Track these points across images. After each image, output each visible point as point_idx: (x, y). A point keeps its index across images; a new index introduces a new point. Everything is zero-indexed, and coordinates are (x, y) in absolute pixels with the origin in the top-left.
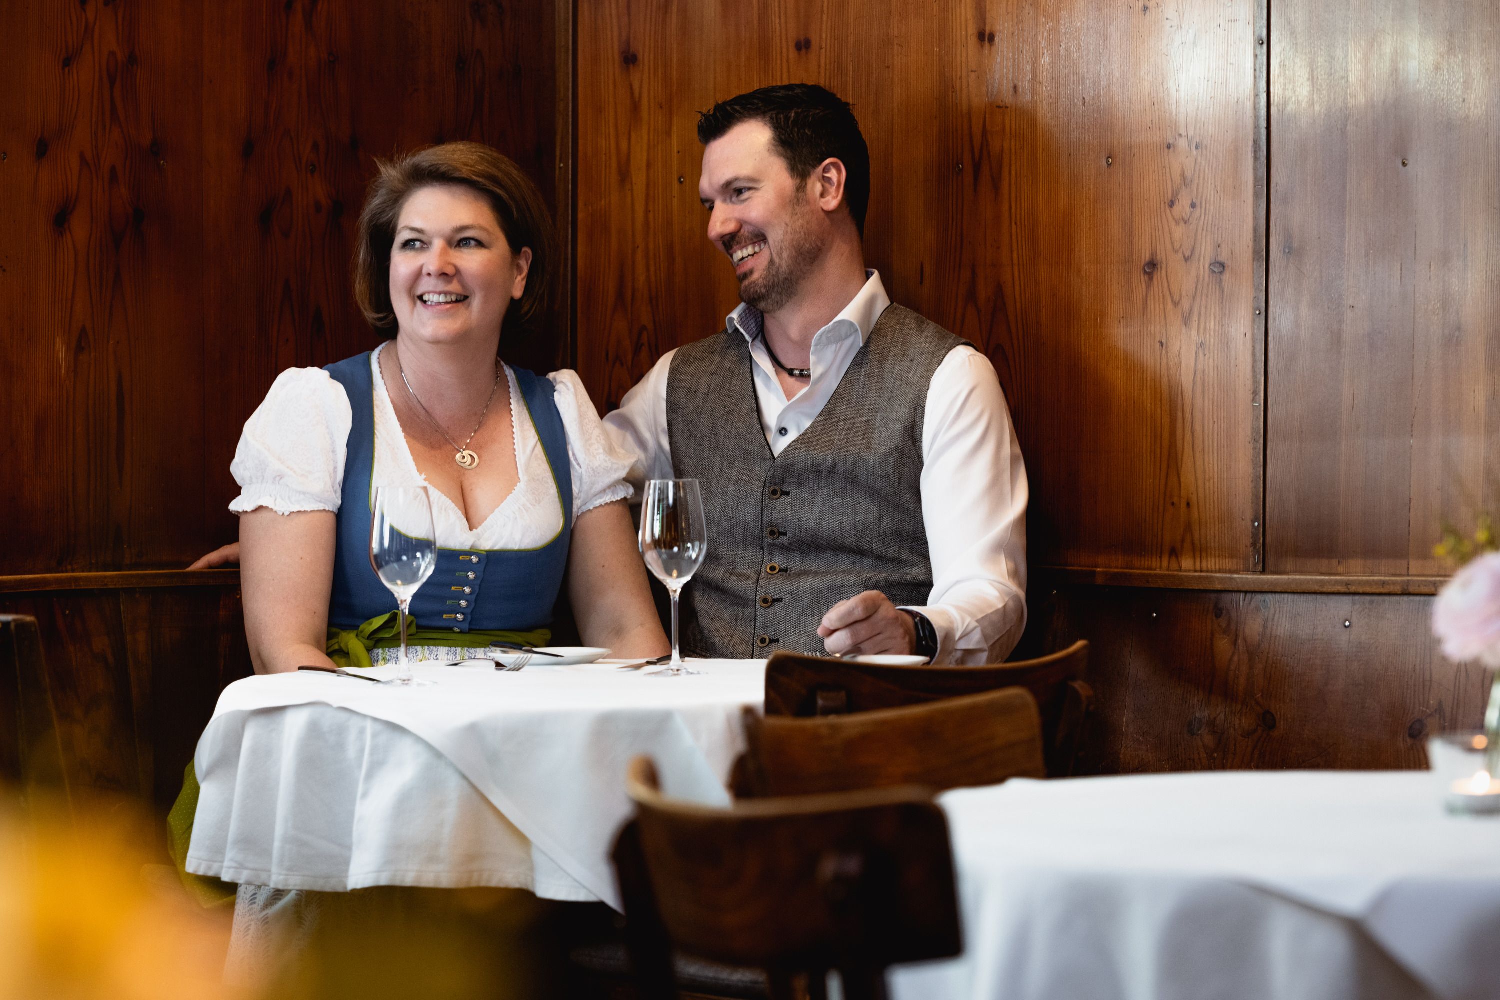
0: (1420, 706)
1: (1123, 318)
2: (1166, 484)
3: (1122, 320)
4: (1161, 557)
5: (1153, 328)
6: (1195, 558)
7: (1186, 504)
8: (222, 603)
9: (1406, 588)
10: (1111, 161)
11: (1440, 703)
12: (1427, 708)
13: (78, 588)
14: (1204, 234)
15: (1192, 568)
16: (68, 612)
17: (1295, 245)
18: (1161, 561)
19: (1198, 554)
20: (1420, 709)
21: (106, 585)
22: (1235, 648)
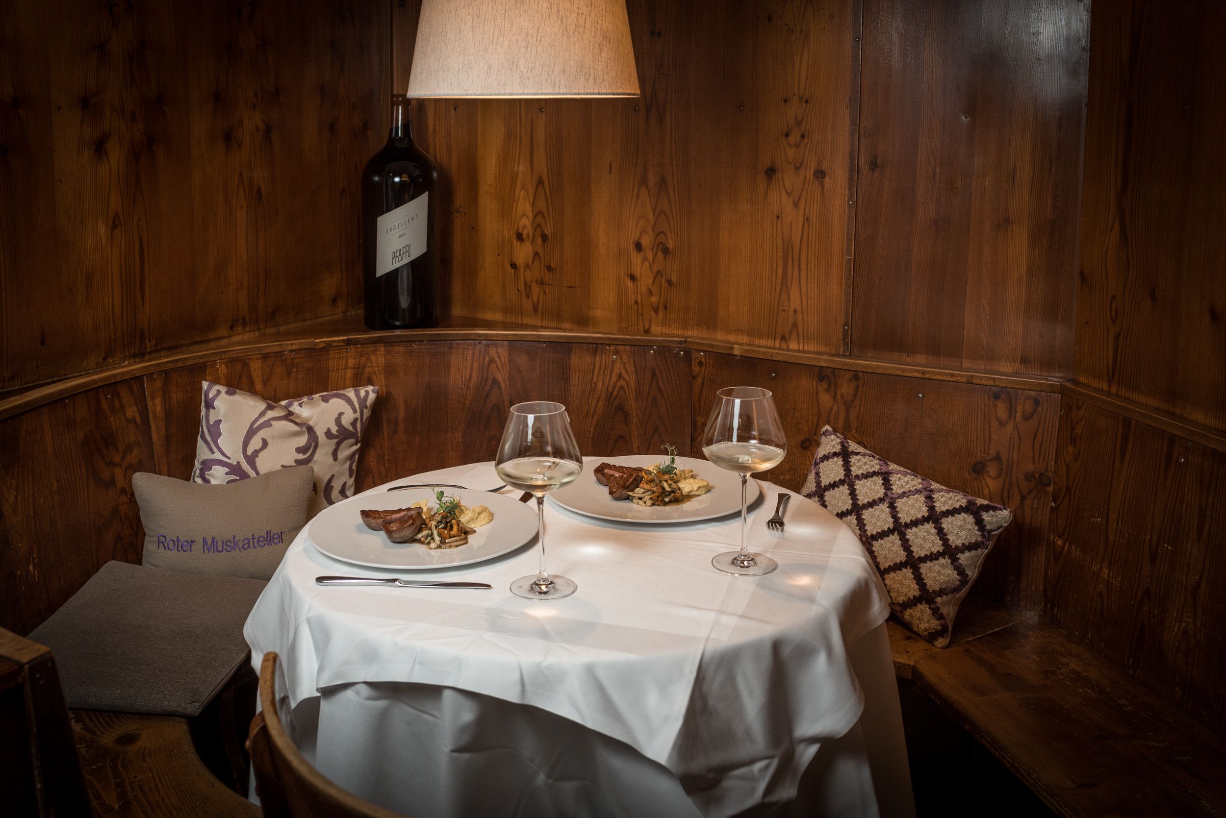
0: (981, 453)
1: (750, 200)
2: (779, 299)
3: (749, 201)
4: (774, 340)
5: (771, 207)
6: (799, 342)
7: (793, 312)
8: (208, 372)
9: (970, 380)
10: (742, 108)
11: (998, 453)
12: (988, 455)
13: (116, 381)
14: (810, 154)
15: (797, 348)
16: (109, 396)
17: (879, 162)
18: (775, 342)
19: (801, 340)
20: (981, 456)
21: (134, 375)
22: (835, 401)
